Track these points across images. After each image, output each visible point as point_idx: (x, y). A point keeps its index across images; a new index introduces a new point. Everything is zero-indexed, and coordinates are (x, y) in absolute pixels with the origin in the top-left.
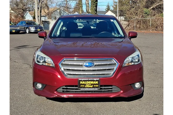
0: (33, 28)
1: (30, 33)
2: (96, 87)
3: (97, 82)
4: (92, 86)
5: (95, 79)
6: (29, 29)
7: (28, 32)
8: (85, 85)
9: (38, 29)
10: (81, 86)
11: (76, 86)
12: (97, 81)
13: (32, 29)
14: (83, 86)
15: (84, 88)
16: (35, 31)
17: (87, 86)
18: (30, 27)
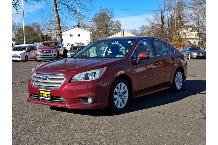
0: (195, 53)
1: (192, 58)
2: (49, 97)
3: (49, 93)
4: (46, 96)
5: (48, 90)
6: (191, 55)
7: (189, 58)
8: (43, 94)
9: (200, 55)
10: (41, 95)
11: (38, 95)
12: (49, 91)
13: (194, 55)
14: (42, 95)
15: (42, 96)
16: (197, 56)
17: (44, 95)
18: (192, 53)
